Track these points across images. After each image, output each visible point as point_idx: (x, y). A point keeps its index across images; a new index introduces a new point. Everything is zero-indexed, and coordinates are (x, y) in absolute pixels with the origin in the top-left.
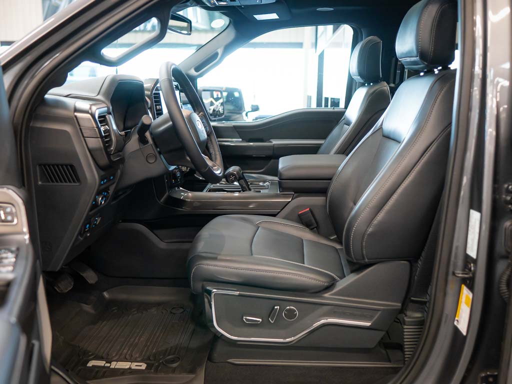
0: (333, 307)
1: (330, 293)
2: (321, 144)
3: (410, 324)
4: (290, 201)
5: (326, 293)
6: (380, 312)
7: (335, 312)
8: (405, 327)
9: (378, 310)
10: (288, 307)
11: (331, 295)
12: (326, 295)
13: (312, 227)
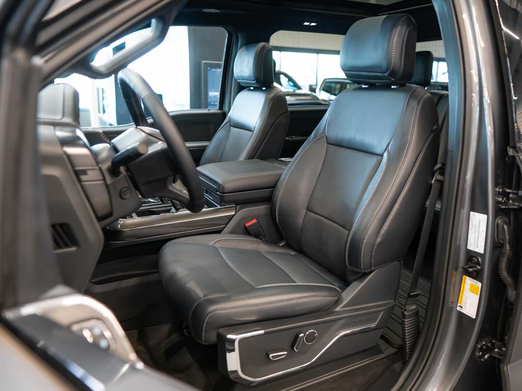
0: (346, 319)
1: (340, 307)
2: (206, 147)
3: (410, 316)
4: (234, 215)
5: (337, 306)
6: (382, 312)
7: (348, 324)
8: (406, 320)
9: (380, 311)
10: (307, 333)
11: (342, 308)
12: (338, 309)
13: (261, 237)
